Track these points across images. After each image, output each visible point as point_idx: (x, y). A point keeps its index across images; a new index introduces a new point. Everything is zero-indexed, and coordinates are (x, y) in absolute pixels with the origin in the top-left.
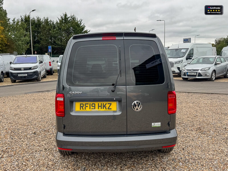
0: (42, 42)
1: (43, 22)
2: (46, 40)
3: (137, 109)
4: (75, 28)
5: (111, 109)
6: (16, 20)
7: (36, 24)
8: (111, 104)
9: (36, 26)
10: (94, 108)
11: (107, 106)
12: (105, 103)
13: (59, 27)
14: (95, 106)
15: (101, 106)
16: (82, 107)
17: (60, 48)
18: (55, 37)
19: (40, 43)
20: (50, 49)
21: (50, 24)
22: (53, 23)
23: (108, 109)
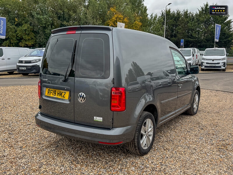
0: (178, 35)
1: (182, 15)
2: (183, 33)
3: (81, 101)
4: (216, 19)
5: (65, 97)
6: (154, 15)
7: (176, 17)
8: (65, 93)
9: (175, 20)
10: (55, 94)
11: (63, 94)
12: (62, 91)
13: (198, 19)
14: (55, 93)
15: (59, 94)
16: (49, 92)
17: (196, 41)
18: (192, 30)
19: (177, 37)
20: (183, 42)
21: (189, 16)
22: (192, 15)
23: (63, 97)
